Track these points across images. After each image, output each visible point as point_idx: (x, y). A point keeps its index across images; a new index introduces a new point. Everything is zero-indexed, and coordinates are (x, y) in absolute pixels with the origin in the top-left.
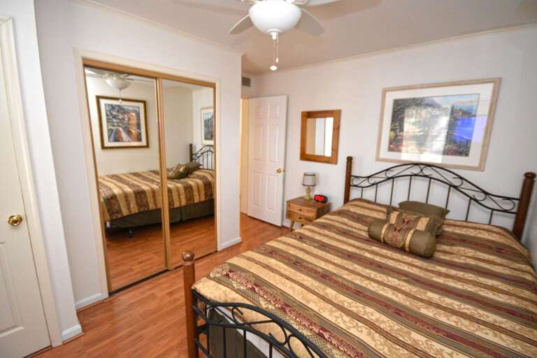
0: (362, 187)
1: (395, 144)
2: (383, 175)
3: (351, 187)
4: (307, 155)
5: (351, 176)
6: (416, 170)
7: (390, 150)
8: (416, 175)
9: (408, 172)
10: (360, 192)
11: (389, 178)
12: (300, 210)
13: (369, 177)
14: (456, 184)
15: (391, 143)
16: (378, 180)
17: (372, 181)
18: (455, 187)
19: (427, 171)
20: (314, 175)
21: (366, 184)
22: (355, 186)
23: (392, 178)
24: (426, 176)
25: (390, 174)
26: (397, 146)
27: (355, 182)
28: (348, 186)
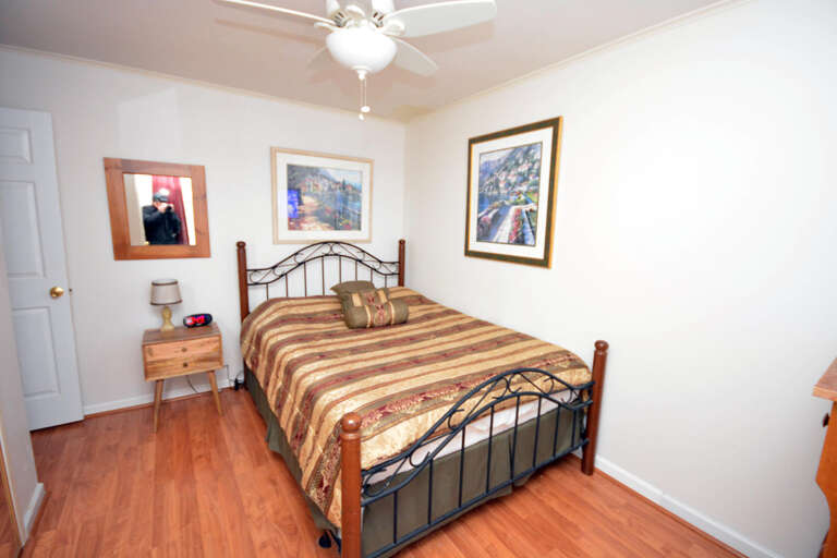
0: (267, 283)
1: (296, 220)
2: (291, 261)
3: (250, 287)
4: (135, 247)
5: (247, 270)
6: (326, 249)
7: (291, 228)
8: (327, 255)
9: (319, 253)
10: (265, 291)
11: (300, 264)
12: (184, 350)
13: (274, 268)
14: (360, 258)
15: (290, 220)
16: (286, 269)
17: (279, 271)
18: (360, 261)
19: (337, 249)
20: (176, 283)
21: (271, 277)
22: (256, 284)
23: (304, 263)
24: (336, 255)
25: (300, 259)
26: (298, 223)
27: (256, 278)
28: (244, 287)
